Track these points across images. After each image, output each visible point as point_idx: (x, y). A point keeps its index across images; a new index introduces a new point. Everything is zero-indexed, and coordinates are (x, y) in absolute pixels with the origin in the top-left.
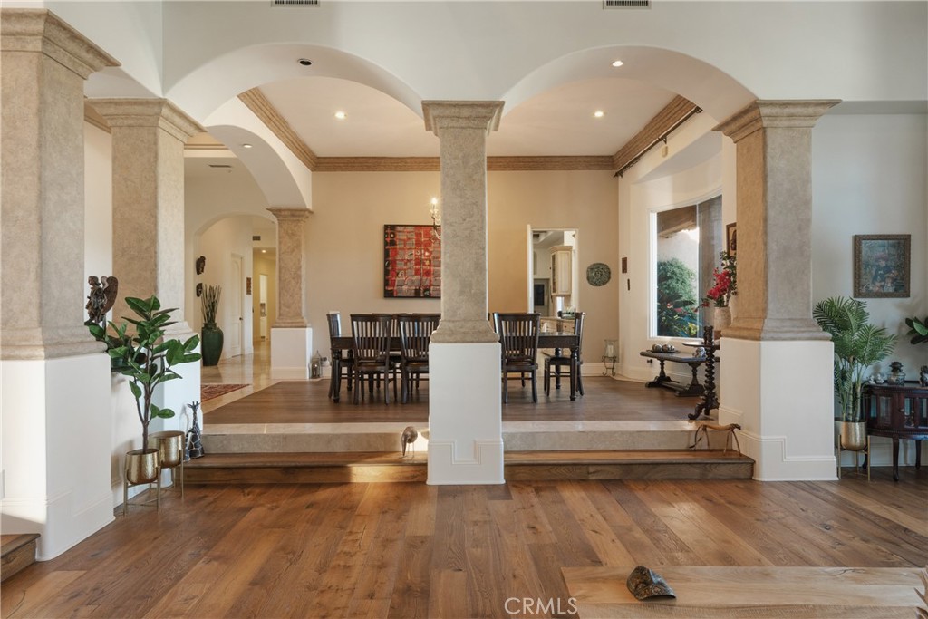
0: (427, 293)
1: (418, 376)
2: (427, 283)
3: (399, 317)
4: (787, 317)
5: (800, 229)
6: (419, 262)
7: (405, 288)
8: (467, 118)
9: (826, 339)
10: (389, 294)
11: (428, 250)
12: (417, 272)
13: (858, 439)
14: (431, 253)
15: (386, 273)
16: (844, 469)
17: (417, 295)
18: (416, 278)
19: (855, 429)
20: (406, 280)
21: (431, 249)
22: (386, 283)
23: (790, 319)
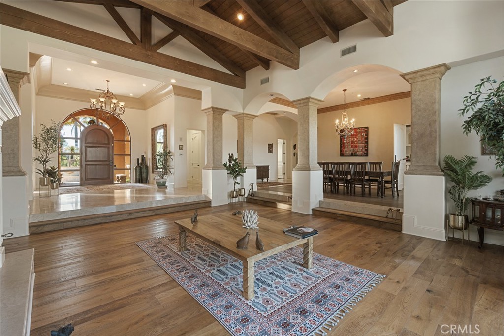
0: (356, 154)
1: (355, 186)
2: (356, 150)
3: (350, 164)
4: (423, 165)
5: (430, 125)
6: (353, 142)
7: (347, 152)
8: (303, 103)
9: (441, 175)
10: (342, 155)
11: (356, 138)
12: (352, 146)
13: (460, 224)
14: (357, 139)
15: (341, 147)
16: (449, 238)
17: (352, 155)
18: (352, 148)
19: (458, 220)
20: (348, 150)
21: (357, 137)
22: (341, 151)
23: (424, 166)
